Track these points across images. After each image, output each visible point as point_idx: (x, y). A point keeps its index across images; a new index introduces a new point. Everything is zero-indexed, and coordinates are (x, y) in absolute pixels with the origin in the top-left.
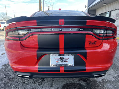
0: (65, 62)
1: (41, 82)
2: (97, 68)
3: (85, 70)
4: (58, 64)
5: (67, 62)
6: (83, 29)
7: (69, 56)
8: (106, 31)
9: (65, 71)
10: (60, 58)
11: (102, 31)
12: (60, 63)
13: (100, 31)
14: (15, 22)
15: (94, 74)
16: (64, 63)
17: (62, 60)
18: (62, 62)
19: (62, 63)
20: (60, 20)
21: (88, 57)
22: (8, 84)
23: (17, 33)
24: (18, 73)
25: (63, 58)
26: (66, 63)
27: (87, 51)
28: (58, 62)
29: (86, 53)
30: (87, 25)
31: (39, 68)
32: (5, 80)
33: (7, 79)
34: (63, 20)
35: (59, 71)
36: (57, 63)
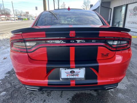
0: (76, 75)
1: (50, 93)
2: (109, 81)
3: (97, 83)
4: (69, 77)
5: (77, 75)
6: (95, 41)
7: (80, 69)
8: (119, 42)
9: (76, 85)
10: (71, 72)
11: (115, 42)
12: (71, 77)
13: (113, 42)
14: (21, 33)
15: (106, 87)
16: (75, 77)
17: (73, 74)
18: (73, 75)
19: (73, 77)
20: (71, 32)
21: (99, 71)
22: (15, 95)
23: (23, 44)
24: (27, 87)
25: (74, 72)
26: (77, 77)
27: (100, 64)
28: (69, 75)
29: (98, 66)
30: (99, 36)
31: (48, 82)
32: (11, 91)
33: (13, 89)
34: (74, 32)
35: (70, 85)
36: (67, 76)
